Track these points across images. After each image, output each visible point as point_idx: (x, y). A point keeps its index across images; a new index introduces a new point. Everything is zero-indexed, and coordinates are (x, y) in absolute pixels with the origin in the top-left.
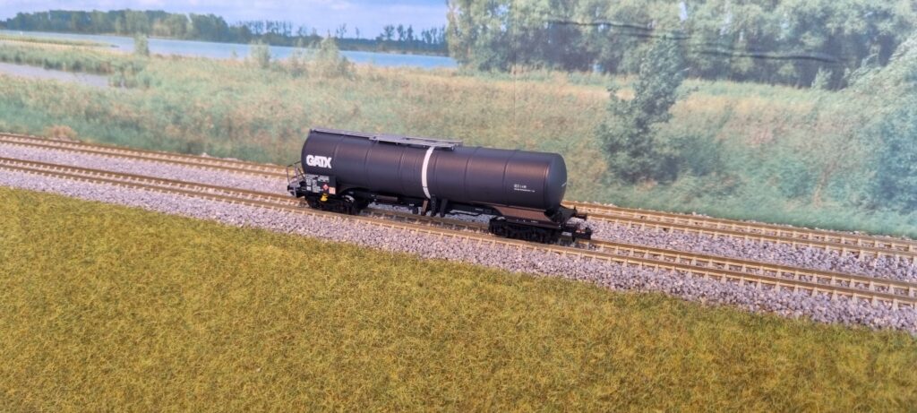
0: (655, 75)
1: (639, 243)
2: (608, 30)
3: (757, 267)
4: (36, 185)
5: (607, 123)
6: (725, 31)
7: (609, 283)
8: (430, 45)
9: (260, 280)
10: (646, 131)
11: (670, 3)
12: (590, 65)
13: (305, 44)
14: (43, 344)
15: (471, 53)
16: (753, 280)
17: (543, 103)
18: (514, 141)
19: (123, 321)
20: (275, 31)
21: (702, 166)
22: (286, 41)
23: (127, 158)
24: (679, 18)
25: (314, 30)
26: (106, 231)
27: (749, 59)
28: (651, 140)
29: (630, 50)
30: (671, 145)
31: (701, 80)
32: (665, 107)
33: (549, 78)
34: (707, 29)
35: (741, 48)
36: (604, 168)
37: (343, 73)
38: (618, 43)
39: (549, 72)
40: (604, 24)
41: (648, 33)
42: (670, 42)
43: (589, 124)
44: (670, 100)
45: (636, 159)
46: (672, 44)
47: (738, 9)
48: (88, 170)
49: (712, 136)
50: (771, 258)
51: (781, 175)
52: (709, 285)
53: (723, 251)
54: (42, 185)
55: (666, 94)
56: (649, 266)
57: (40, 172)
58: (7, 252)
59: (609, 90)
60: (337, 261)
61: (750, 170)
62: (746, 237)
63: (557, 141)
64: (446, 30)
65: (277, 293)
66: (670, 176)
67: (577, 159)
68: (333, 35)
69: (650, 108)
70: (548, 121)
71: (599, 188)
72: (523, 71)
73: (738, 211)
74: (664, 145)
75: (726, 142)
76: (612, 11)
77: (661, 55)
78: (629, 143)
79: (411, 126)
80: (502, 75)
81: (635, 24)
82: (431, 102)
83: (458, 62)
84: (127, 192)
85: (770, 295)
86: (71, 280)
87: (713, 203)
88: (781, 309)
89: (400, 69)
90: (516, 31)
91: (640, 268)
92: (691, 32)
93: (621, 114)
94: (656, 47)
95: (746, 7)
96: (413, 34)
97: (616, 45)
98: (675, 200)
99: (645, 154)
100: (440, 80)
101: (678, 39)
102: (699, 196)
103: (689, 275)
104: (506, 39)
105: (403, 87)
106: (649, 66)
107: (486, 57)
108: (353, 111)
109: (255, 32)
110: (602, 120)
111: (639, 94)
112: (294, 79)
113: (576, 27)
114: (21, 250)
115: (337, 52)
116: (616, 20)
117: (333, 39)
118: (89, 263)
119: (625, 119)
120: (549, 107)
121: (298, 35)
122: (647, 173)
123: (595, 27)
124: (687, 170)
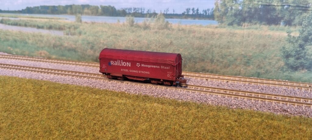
0: (309, 26)
2: (289, 8)
4: (38, 77)
5: (285, 46)
8: (206, 16)
10: (303, 49)
12: (279, 22)
13: (150, 16)
15: (225, 18)
17: (256, 38)
18: (242, 54)
20: (137, 12)
23: (72, 65)
28: (305, 53)
29: (298, 16)
33: (260, 28)
36: (283, 65)
38: (293, 13)
40: (287, 5)
41: (307, 9)
43: (277, 47)
45: (298, 61)
48: (58, 70)
54: (41, 78)
57: (38, 72)
58: (30, 107)
59: (287, 33)
63: (262, 54)
64: (214, 10)
68: (163, 12)
69: (306, 40)
70: (258, 46)
71: (280, 73)
72: (248, 26)
78: (295, 54)
79: (195, 49)
80: (238, 27)
81: (301, 5)
82: (205, 39)
83: (219, 22)
84: (79, 79)
86: (61, 120)
89: (192, 26)
90: (246, 9)
93: (292, 42)
94: (311, 14)
96: (199, 11)
97: (292, 14)
99: (302, 59)
100: (210, 30)
104: (241, 13)
105: (193, 33)
106: (307, 22)
107: (231, 20)
108: (169, 43)
109: (128, 12)
110: (283, 45)
111: (301, 34)
112: (144, 31)
113: (274, 7)
114: (36, 106)
115: (164, 19)
116: (293, 4)
117: (162, 14)
118: (69, 112)
119: (294, 44)
120: (259, 40)
121: (147, 13)
122: (302, 66)
123: (283, 7)
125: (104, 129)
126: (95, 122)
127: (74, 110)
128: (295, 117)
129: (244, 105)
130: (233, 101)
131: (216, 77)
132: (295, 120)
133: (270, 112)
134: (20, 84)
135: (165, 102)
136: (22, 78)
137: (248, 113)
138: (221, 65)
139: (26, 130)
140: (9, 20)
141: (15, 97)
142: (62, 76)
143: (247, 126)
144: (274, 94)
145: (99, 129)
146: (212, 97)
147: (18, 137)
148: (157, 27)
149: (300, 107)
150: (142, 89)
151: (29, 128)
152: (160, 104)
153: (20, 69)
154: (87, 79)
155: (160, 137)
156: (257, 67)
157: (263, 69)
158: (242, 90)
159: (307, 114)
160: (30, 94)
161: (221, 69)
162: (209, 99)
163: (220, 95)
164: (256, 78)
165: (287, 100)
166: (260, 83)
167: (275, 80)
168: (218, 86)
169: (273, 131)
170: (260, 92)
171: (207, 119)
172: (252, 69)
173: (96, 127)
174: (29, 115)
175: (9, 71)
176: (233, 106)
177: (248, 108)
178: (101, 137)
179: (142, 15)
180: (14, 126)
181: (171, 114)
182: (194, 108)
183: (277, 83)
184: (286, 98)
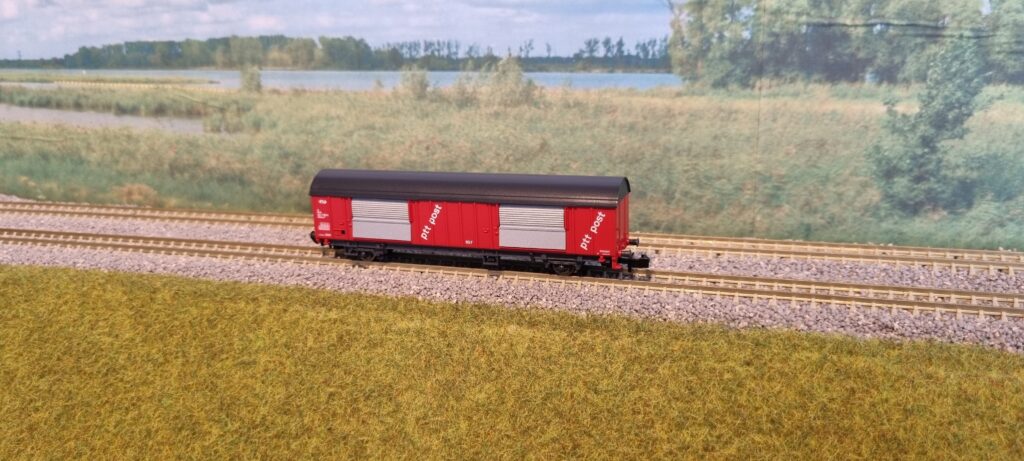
0: (947, 83)
2: (887, 31)
4: (139, 265)
5: (881, 144)
8: (646, 60)
10: (934, 150)
12: (861, 75)
15: (703, 67)
17: (797, 123)
18: (756, 173)
19: (314, 440)
20: (436, 53)
21: (1005, 189)
22: (448, 63)
24: (979, 13)
25: (490, 49)
26: (263, 320)
28: (940, 161)
29: (915, 54)
30: (967, 166)
31: (1007, 86)
32: (959, 120)
33: (805, 93)
34: (1016, 24)
36: (876, 199)
37: (527, 101)
38: (899, 46)
39: (806, 86)
40: (881, 24)
41: (939, 32)
42: (968, 42)
43: (858, 146)
44: (965, 112)
45: (919, 185)
46: (970, 45)
48: (200, 242)
49: (1020, 153)
54: (149, 266)
55: (962, 104)
58: (122, 357)
59: (886, 104)
63: (815, 170)
64: (668, 42)
66: (964, 203)
67: (841, 189)
68: (515, 54)
69: (940, 123)
70: (803, 145)
71: (870, 222)
72: (770, 87)
74: (958, 166)
76: (891, 8)
77: (956, 58)
78: (910, 167)
79: (618, 161)
80: (743, 92)
81: (922, 22)
82: (645, 130)
83: (684, 80)
84: (270, 267)
86: (226, 389)
87: (1019, 233)
89: (605, 92)
90: (763, 38)
92: (996, 28)
93: (901, 132)
94: (950, 48)
96: (625, 48)
97: (896, 48)
98: (970, 232)
99: (932, 179)
100: (659, 103)
101: (978, 37)
102: (1002, 225)
104: (749, 49)
105: (610, 113)
106: (939, 72)
107: (722, 71)
108: (538, 147)
109: (408, 56)
110: (875, 141)
111: (925, 106)
112: (459, 111)
113: (844, 29)
114: (142, 352)
115: (520, 74)
116: (897, 19)
117: (513, 59)
118: (249, 364)
119: (907, 137)
120: (805, 128)
121: (467, 56)
122: (933, 201)
123: (869, 28)
124: (987, 195)
125: (359, 410)
126: (332, 390)
127: (263, 359)
128: (914, 342)
129: (771, 317)
130: (737, 308)
131: (685, 242)
132: (915, 353)
133: (844, 332)
134: (85, 289)
135: (540, 319)
136: (86, 271)
137: (781, 339)
138: (697, 206)
140: (22, 91)
141: (71, 329)
142: (214, 259)
143: (782, 374)
144: (853, 282)
145: (346, 408)
146: (677, 299)
148: (498, 100)
149: (927, 315)
150: (468, 286)
151: (125, 420)
152: (526, 325)
154: (296, 265)
155: (531, 420)
156: (802, 209)
157: (819, 215)
158: (761, 277)
159: (947, 334)
160: (119, 318)
161: (697, 218)
162: (667, 307)
163: (700, 291)
164: (801, 241)
165: (891, 297)
166: (812, 254)
167: (855, 244)
168: (691, 268)
169: (855, 386)
170: (813, 280)
171: (667, 363)
172: (788, 215)
173: (337, 405)
174: (122, 380)
176: (737, 321)
177: (781, 325)
178: (352, 433)
179: (452, 64)
180: (74, 419)
181: (560, 354)
182: (626, 332)
183: (860, 251)
184: (888, 294)
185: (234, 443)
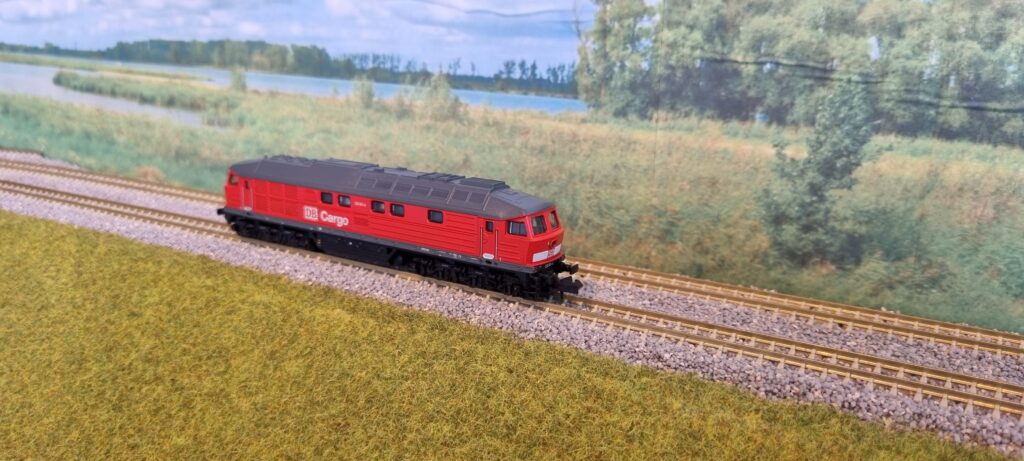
0: (835, 128)
1: (805, 340)
2: (776, 71)
3: (968, 383)
4: (102, 225)
5: (770, 188)
6: (929, 75)
7: (758, 389)
8: (556, 85)
9: (320, 350)
10: (822, 199)
11: (857, 38)
12: (751, 114)
13: (413, 81)
14: (71, 407)
15: (605, 95)
16: (962, 399)
17: (690, 159)
18: (653, 206)
19: (160, 387)
20: (382, 66)
21: (895, 248)
22: (391, 76)
24: (867, 57)
25: (424, 64)
26: (160, 280)
27: (962, 111)
28: (828, 211)
29: (803, 96)
30: (855, 219)
31: (896, 136)
32: (848, 169)
33: (699, 128)
34: (905, 71)
35: (952, 97)
36: (765, 245)
37: (453, 116)
38: (788, 87)
40: (771, 62)
41: (827, 75)
42: (856, 87)
43: (748, 188)
44: (854, 161)
45: (808, 235)
46: (859, 90)
47: (949, 46)
49: (911, 209)
50: (989, 373)
51: (1005, 265)
52: (898, 402)
53: (920, 359)
54: (108, 225)
55: (850, 153)
56: (814, 370)
58: (54, 297)
59: (775, 146)
60: (414, 333)
61: (962, 256)
62: (954, 343)
63: (706, 208)
64: (576, 67)
65: (337, 368)
66: (852, 259)
68: (445, 71)
69: (828, 170)
70: (697, 182)
71: (759, 270)
72: (666, 120)
73: (945, 311)
74: (846, 219)
75: (929, 219)
76: (782, 47)
77: (844, 103)
78: (798, 215)
79: (529, 182)
80: (641, 123)
81: (811, 64)
82: (554, 154)
83: (589, 106)
84: (194, 238)
85: (985, 422)
86: (116, 334)
87: (909, 298)
88: (1001, 443)
89: (520, 113)
90: (660, 70)
91: (801, 371)
92: (885, 74)
93: (789, 176)
94: (838, 91)
95: (959, 43)
96: (537, 72)
97: (786, 90)
98: (859, 291)
99: (820, 230)
100: (566, 127)
101: (867, 83)
102: (891, 287)
103: (870, 386)
104: (647, 80)
105: (522, 134)
106: (826, 114)
107: (622, 101)
108: (461, 162)
109: (359, 67)
110: (764, 184)
111: (814, 151)
112: (398, 122)
113: (735, 65)
114: (70, 296)
115: (448, 91)
116: (787, 58)
117: (444, 75)
119: (795, 183)
120: (698, 165)
121: (406, 70)
122: (821, 253)
123: (759, 66)
124: (875, 252)
125: (201, 367)
126: (184, 346)
127: (149, 312)
134: (51, 239)
136: (62, 225)
138: (598, 235)
139: (32, 354)
141: (31, 270)
142: (159, 228)
147: (11, 371)
151: (37, 350)
153: (70, 203)
156: (694, 247)
157: (710, 256)
160: (65, 265)
161: (597, 247)
167: (739, 286)
172: (681, 254)
175: (45, 206)
179: (393, 77)
185: (104, 381)
